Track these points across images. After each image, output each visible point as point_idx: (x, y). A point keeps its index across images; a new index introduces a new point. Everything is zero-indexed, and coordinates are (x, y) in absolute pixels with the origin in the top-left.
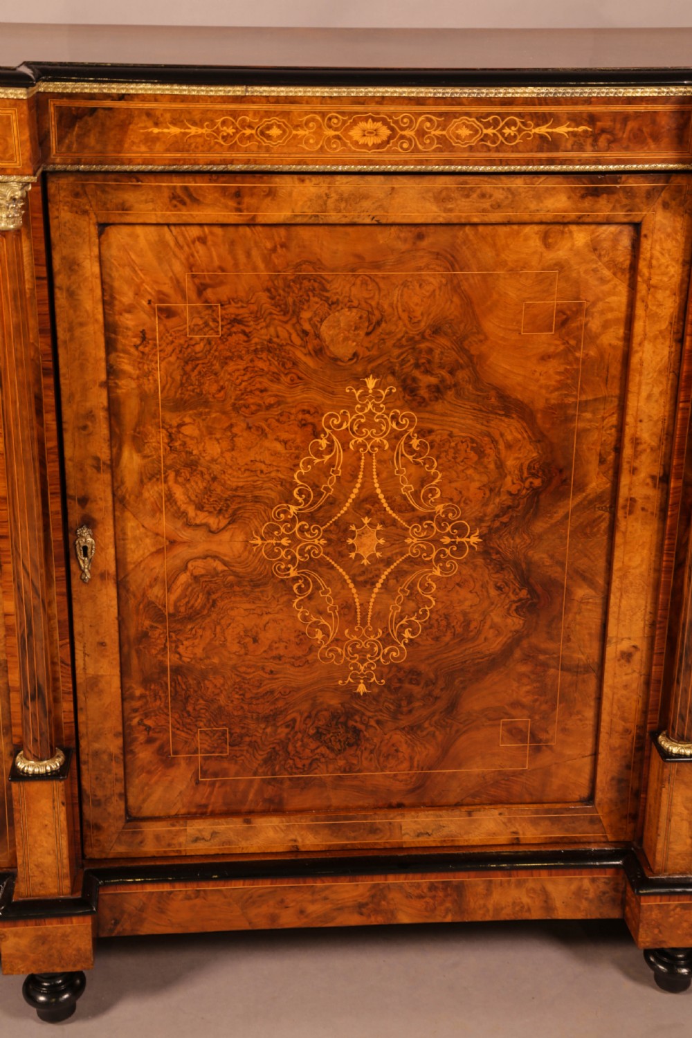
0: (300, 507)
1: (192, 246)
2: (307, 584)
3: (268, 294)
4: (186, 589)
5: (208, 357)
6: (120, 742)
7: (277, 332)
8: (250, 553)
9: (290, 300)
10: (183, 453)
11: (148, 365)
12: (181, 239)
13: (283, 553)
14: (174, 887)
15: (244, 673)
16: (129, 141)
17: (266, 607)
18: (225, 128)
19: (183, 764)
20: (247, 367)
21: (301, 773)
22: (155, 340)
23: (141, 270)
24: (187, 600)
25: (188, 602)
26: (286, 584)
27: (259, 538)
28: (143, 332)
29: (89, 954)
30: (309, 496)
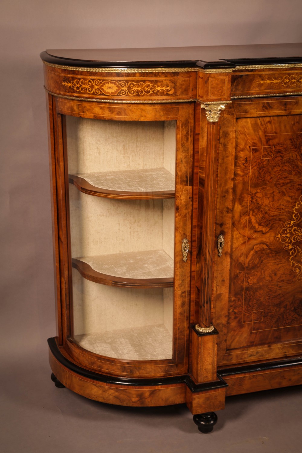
0: (294, 221)
1: (266, 125)
2: (295, 251)
3: (291, 141)
4: (252, 257)
5: (268, 166)
6: (226, 319)
7: (292, 155)
8: (276, 241)
9: (298, 143)
10: (256, 204)
11: (247, 171)
12: (263, 122)
13: (287, 240)
14: (245, 375)
15: (271, 288)
16: (252, 87)
17: (280, 261)
18: (286, 80)
19: (247, 326)
20: (281, 169)
21: (288, 326)
22: (250, 161)
23: (248, 135)
24: (252, 261)
25: (253, 262)
26: (287, 252)
27: (279, 234)
28: (246, 158)
29: (224, 403)
30: (298, 217)
